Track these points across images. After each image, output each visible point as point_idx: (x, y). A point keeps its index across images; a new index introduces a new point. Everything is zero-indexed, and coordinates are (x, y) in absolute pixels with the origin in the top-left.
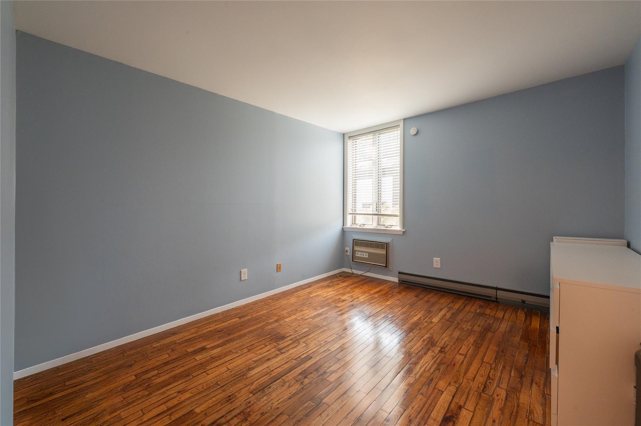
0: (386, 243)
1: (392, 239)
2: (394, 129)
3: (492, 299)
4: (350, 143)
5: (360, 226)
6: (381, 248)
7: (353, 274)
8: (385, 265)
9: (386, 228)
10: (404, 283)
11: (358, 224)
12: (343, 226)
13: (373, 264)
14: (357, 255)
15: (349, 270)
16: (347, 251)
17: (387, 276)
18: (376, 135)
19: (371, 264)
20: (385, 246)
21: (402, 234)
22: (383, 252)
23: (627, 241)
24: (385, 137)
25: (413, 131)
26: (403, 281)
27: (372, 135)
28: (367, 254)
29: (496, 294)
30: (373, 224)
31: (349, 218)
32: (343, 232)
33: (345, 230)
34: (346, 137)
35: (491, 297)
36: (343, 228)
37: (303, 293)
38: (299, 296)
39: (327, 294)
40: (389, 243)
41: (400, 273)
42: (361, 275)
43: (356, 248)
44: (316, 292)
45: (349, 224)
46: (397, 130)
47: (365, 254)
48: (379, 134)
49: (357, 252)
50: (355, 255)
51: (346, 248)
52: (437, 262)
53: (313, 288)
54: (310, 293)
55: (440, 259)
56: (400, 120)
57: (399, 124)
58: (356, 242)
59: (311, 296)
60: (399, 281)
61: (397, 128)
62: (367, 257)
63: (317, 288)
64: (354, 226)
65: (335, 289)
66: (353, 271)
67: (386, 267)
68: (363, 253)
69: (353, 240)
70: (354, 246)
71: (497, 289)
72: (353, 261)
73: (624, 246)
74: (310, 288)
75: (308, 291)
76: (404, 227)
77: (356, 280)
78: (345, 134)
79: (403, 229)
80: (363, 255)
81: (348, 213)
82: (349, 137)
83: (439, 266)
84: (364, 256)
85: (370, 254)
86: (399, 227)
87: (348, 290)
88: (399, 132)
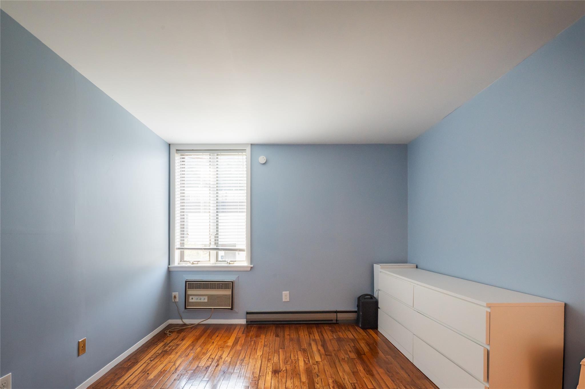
0: (232, 282)
1: (238, 276)
2: (238, 153)
3: (333, 322)
4: (177, 158)
5: (193, 264)
6: (225, 289)
7: (185, 325)
8: (230, 308)
9: (229, 264)
10: (253, 323)
11: (191, 261)
12: (169, 265)
13: (214, 309)
14: (191, 300)
15: (179, 322)
16: (175, 297)
17: (232, 319)
18: (214, 155)
19: (212, 309)
20: (229, 285)
21: (249, 270)
22: (228, 292)
23: (416, 265)
24: (224, 159)
25: (262, 159)
26: (251, 321)
27: (209, 154)
28: (206, 298)
29: (336, 317)
30: (210, 261)
31: (177, 254)
32: (169, 273)
33: (171, 270)
34: (173, 150)
35: (332, 320)
36: (168, 268)
37: (133, 377)
38: (128, 384)
39: (174, 365)
40: (234, 282)
41: (248, 313)
42: (199, 325)
43: (190, 292)
44: (154, 367)
45: (176, 262)
46: (243, 155)
47: (202, 298)
48: (217, 155)
49: (191, 297)
50: (188, 301)
51: (174, 294)
52: (286, 296)
53: (143, 361)
54: (146, 372)
55: (288, 292)
56: (246, 144)
57: (245, 149)
58: (190, 285)
59: (151, 377)
60: (247, 322)
61: (242, 153)
62: (206, 300)
63: (151, 361)
64: (183, 264)
65: (179, 354)
66: (184, 322)
67: (232, 309)
68: (200, 297)
69: (186, 282)
70: (187, 290)
71: (336, 312)
72: (185, 308)
73: (415, 268)
74: (139, 364)
75: (140, 370)
76: (251, 263)
77: (197, 333)
78: (171, 145)
79: (251, 265)
80: (201, 299)
81: (176, 248)
82: (177, 150)
83: (288, 300)
84: (202, 301)
85: (210, 297)
86: (246, 262)
87: (199, 349)
88: (245, 157)
